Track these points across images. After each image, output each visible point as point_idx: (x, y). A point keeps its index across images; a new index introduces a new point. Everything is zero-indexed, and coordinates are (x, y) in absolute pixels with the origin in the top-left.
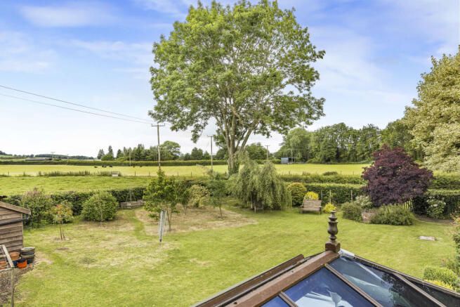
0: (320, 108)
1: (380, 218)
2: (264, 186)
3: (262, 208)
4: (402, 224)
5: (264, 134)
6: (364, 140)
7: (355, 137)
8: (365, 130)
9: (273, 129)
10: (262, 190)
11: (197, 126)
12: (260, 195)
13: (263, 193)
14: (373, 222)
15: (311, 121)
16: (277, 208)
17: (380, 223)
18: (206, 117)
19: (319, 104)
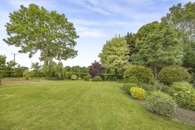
0: (77, 53)
1: (94, 80)
2: (58, 70)
3: (57, 79)
4: (100, 81)
5: (59, 60)
6: (83, 70)
7: (81, 69)
8: (83, 67)
9: (62, 58)
10: (57, 71)
11: (32, 53)
12: (56, 73)
13: (57, 72)
14: (92, 81)
15: (74, 57)
16: (62, 79)
17: (94, 81)
18: (36, 50)
19: (76, 52)
